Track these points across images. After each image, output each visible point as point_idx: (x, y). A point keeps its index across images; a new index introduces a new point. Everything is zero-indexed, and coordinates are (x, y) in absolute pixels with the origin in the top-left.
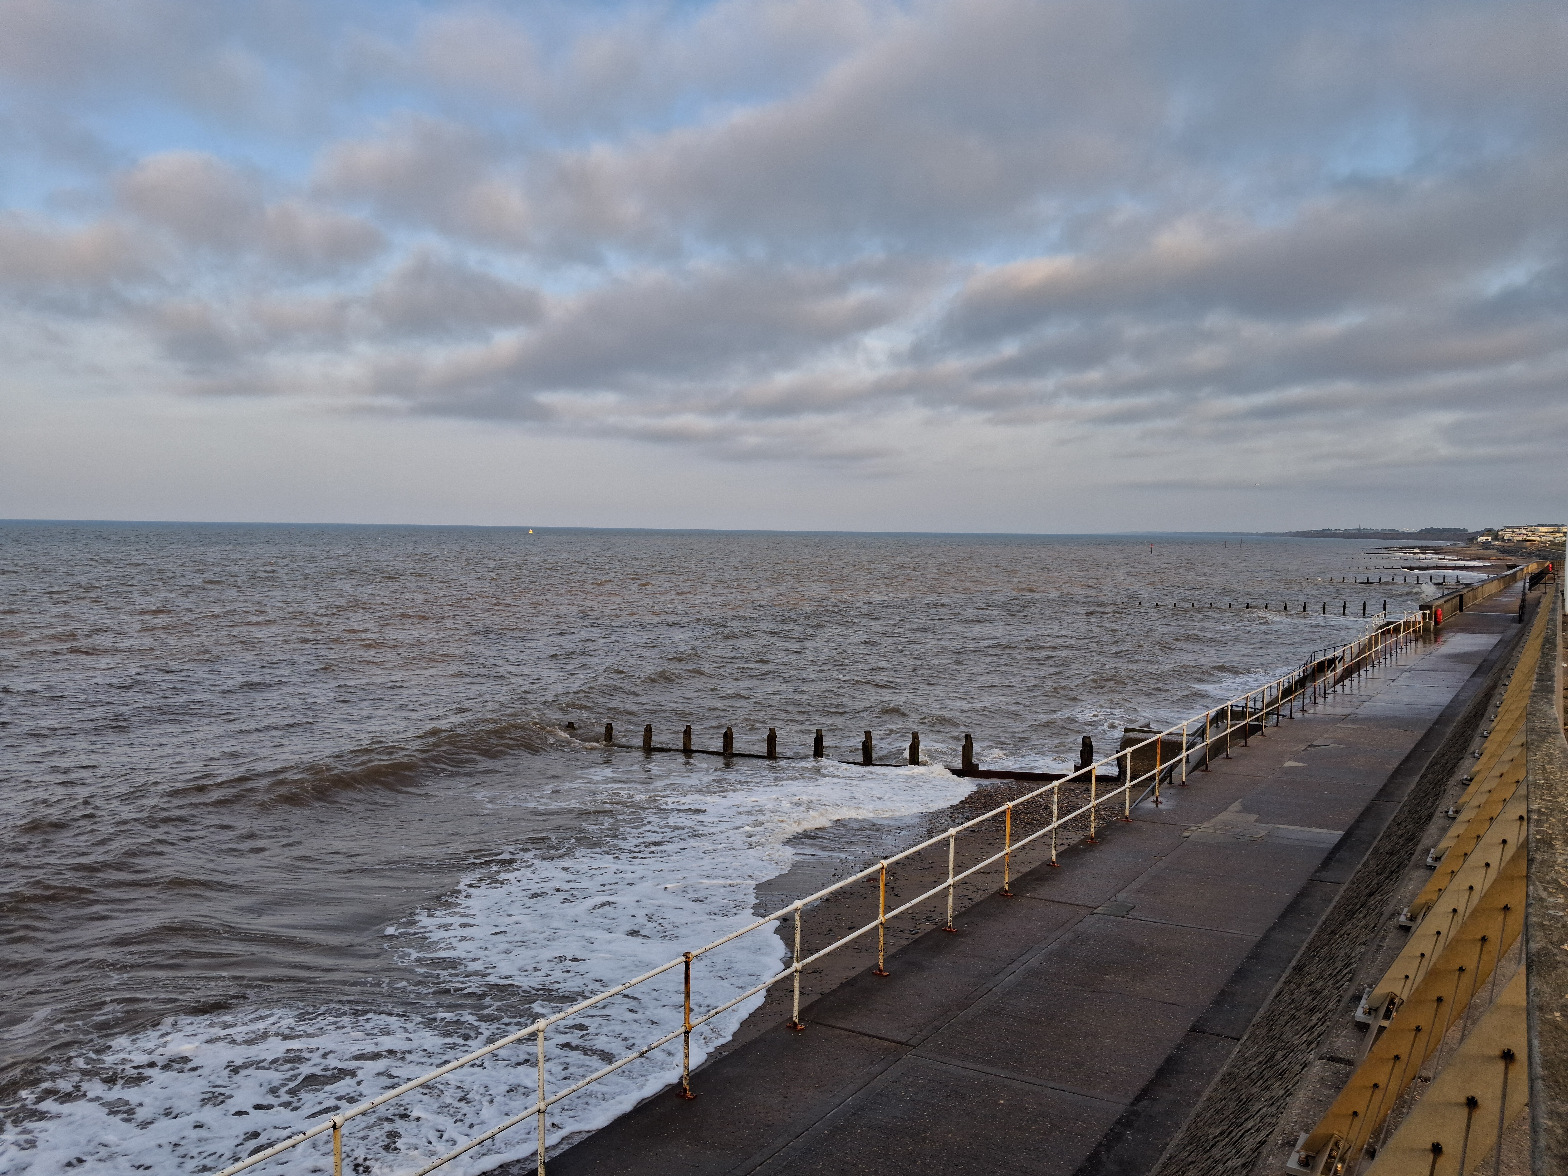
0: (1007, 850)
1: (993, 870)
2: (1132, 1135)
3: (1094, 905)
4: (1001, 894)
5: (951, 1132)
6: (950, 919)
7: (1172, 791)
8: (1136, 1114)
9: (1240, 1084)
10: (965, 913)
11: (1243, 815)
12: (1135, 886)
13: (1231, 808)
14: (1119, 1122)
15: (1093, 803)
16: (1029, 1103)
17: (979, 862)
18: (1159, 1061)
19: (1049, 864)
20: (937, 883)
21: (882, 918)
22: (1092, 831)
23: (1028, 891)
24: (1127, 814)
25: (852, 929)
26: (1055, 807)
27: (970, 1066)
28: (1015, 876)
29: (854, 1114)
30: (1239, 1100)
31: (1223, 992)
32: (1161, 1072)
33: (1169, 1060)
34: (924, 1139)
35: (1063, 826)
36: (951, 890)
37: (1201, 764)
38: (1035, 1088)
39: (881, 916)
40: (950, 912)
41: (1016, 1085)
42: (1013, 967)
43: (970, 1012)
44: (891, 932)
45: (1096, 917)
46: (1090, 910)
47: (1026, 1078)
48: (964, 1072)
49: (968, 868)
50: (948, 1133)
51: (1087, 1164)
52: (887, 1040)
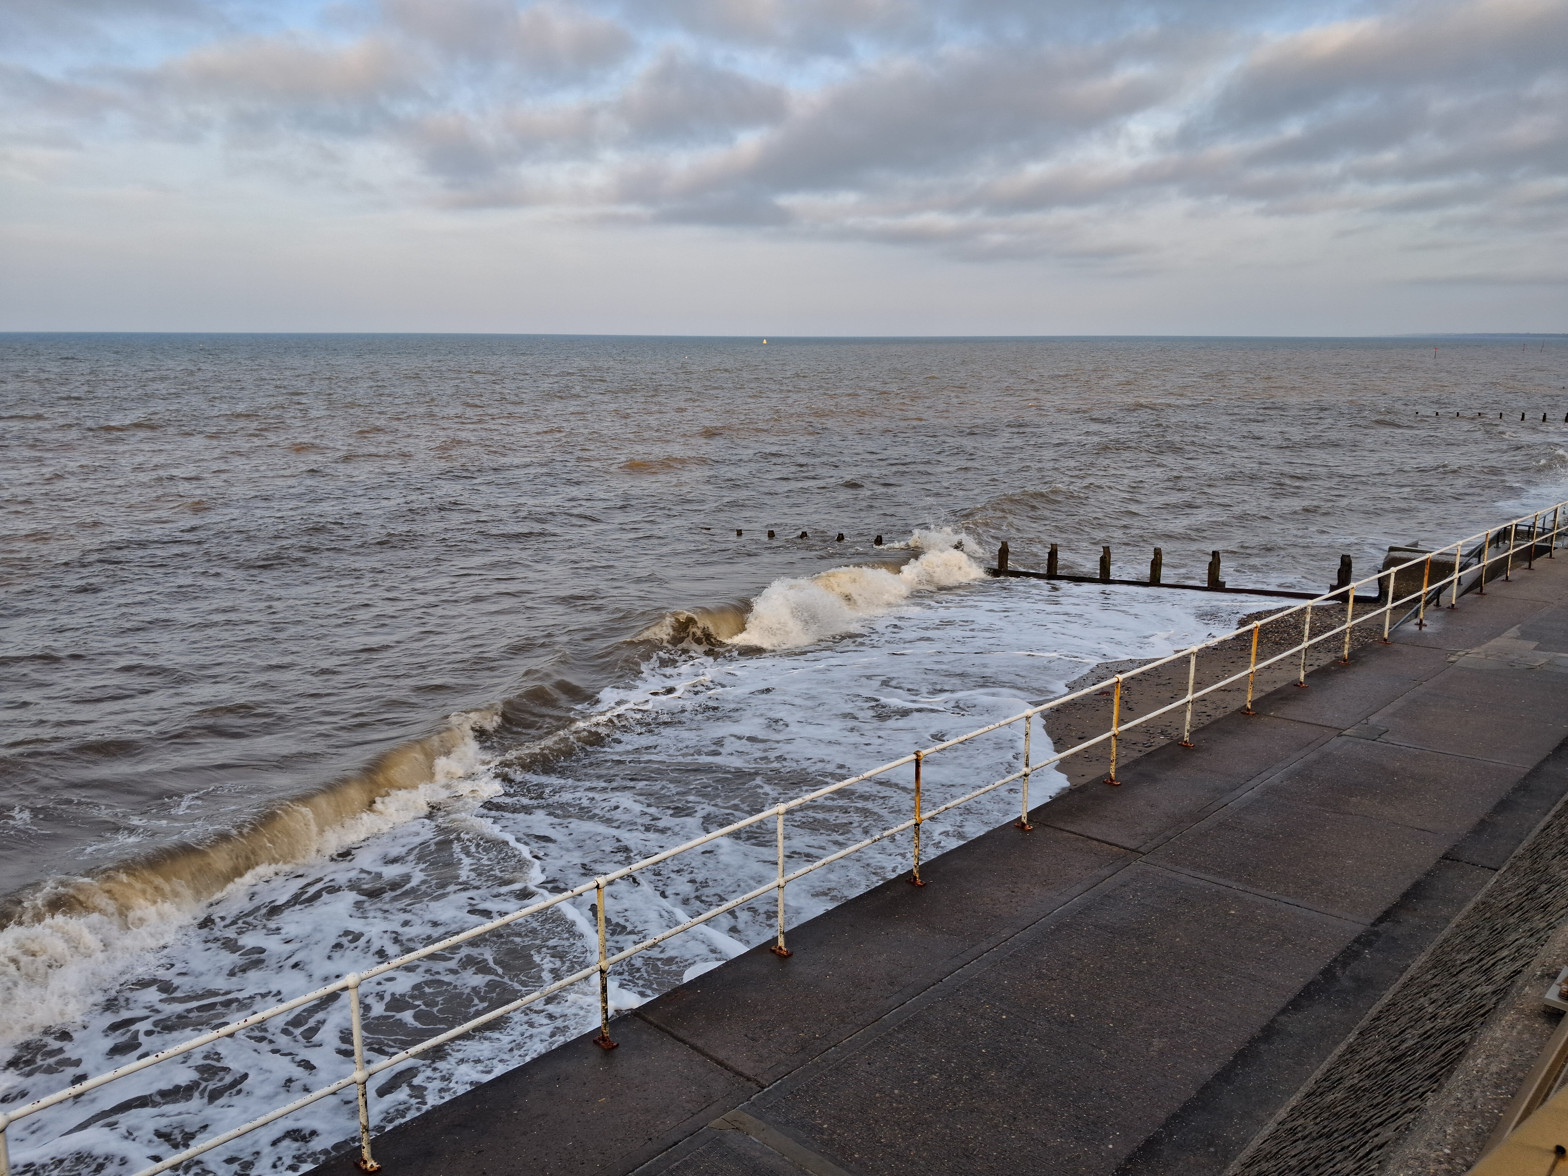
0: (1252, 668)
1: (1237, 688)
2: (1371, 953)
3: (1342, 727)
4: (1243, 712)
5: (1179, 936)
6: (1186, 734)
7: (1439, 614)
8: (1377, 934)
9: (1496, 914)
10: (1203, 729)
11: (1520, 642)
12: (1389, 709)
13: (1507, 634)
14: (1357, 941)
15: (1349, 624)
16: (1261, 915)
17: (1219, 680)
18: (1406, 884)
19: (1297, 684)
20: (1173, 699)
21: (1115, 730)
22: (1346, 652)
23: (1272, 711)
24: (1386, 636)
25: (1082, 739)
26: (1307, 627)
27: (1202, 876)
28: (1258, 695)
29: (1080, 913)
30: (1493, 930)
31: (1482, 822)
32: (1406, 896)
33: (1417, 885)
34: (1151, 941)
35: (1314, 647)
36: (1190, 706)
37: (1476, 585)
38: (1269, 902)
39: (1114, 728)
40: (1187, 727)
41: (1248, 897)
42: (1251, 783)
43: (1204, 824)
44: (1124, 744)
45: (1344, 738)
46: (1338, 732)
47: (1260, 891)
48: (1195, 882)
49: (1208, 686)
50: (1176, 937)
51: (1320, 977)
52: (1117, 846)
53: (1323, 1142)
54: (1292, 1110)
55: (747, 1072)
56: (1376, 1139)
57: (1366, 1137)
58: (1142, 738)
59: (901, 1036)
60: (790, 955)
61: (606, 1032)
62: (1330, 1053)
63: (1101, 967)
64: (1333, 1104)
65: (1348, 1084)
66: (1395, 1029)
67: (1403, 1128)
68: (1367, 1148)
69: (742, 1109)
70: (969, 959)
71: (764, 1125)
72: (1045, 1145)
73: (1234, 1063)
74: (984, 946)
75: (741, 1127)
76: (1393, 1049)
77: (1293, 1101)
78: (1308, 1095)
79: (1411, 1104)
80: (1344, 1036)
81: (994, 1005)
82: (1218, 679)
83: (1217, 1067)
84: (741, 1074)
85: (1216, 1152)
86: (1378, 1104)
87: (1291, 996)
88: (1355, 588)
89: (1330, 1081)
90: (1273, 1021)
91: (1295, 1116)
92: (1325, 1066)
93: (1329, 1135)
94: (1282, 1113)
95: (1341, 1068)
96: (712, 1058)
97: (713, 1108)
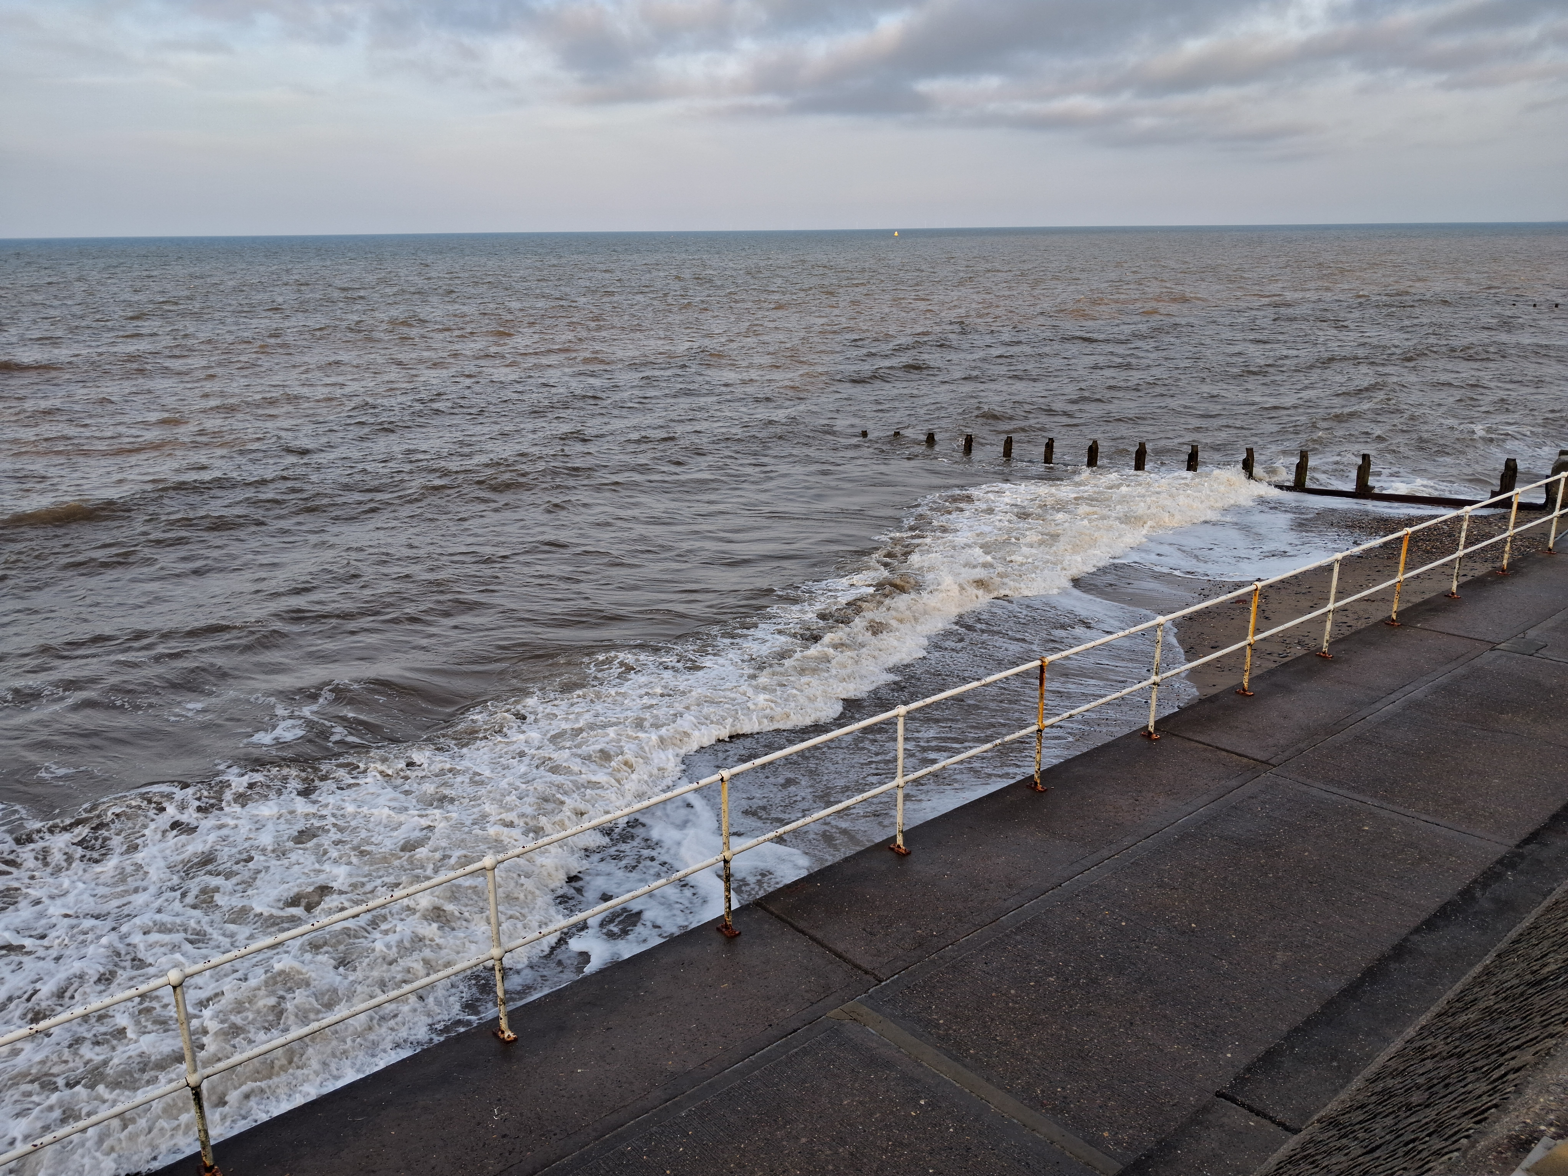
0: (1400, 577)
1: (1383, 598)
2: (1514, 876)
3: (1496, 640)
4: (1388, 622)
5: (1307, 851)
6: (1325, 644)
8: (1522, 857)
10: (1342, 640)
12: (1550, 623)
14: (1500, 862)
15: (1511, 532)
16: (1397, 833)
17: (1363, 590)
19: (1449, 595)
20: (1313, 608)
21: (1250, 639)
22: (1505, 562)
23: (1419, 622)
24: (1551, 545)
25: (1215, 648)
26: (1463, 534)
27: (1335, 790)
28: (1404, 606)
29: (1205, 823)
32: (1556, 818)
34: (1278, 854)
35: (1468, 556)
36: (1330, 616)
38: (1406, 819)
39: (1250, 637)
40: (1327, 637)
41: (1384, 813)
42: (1393, 697)
43: (1340, 737)
44: (1258, 654)
45: (1497, 653)
46: (1491, 646)
47: (1396, 808)
48: (1326, 795)
49: (1350, 595)
50: (1305, 851)
51: (1457, 898)
52: (1246, 757)
53: (1453, 1062)
54: (1421, 1029)
55: (865, 965)
56: (1512, 1063)
57: (1501, 1060)
58: (1278, 649)
59: (1018, 938)
60: (909, 854)
61: (729, 920)
62: (1464, 974)
63: (1225, 878)
64: (1465, 1025)
65: (1482, 1005)
66: (1537, 953)
67: (1543, 1053)
68: (1503, 1070)
69: (859, 1001)
70: (1089, 865)
71: (881, 1018)
72: (1162, 1051)
73: (1362, 981)
74: (1105, 853)
75: (859, 1018)
76: (1533, 973)
77: (1423, 1020)
78: (1439, 1015)
79: (1551, 1029)
80: (1480, 958)
81: (1113, 912)
82: (1362, 588)
83: (1343, 983)
84: (859, 967)
85: (1339, 1067)
86: (1515, 1027)
87: (1424, 916)
88: (1520, 493)
89: (1463, 1003)
90: (1406, 940)
91: (1425, 1034)
92: (1458, 987)
93: (1460, 1055)
94: (1410, 1032)
95: (1475, 990)
96: (830, 950)
97: (831, 998)
